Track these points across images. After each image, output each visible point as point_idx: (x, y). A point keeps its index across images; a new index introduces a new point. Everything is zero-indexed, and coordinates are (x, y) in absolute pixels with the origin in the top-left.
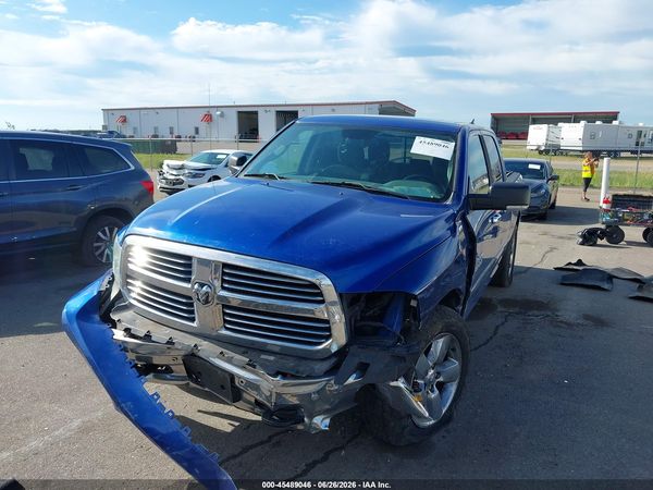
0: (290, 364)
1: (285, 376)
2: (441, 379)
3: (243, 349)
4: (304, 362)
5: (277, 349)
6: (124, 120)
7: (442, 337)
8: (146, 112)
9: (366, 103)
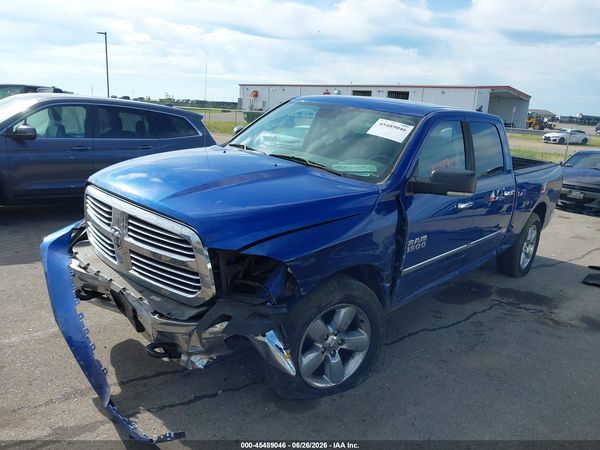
0: (170, 306)
1: (161, 316)
2: (344, 347)
3: (141, 289)
4: (182, 307)
5: (168, 293)
6: (256, 95)
7: (344, 307)
8: (274, 88)
9: (477, 88)
